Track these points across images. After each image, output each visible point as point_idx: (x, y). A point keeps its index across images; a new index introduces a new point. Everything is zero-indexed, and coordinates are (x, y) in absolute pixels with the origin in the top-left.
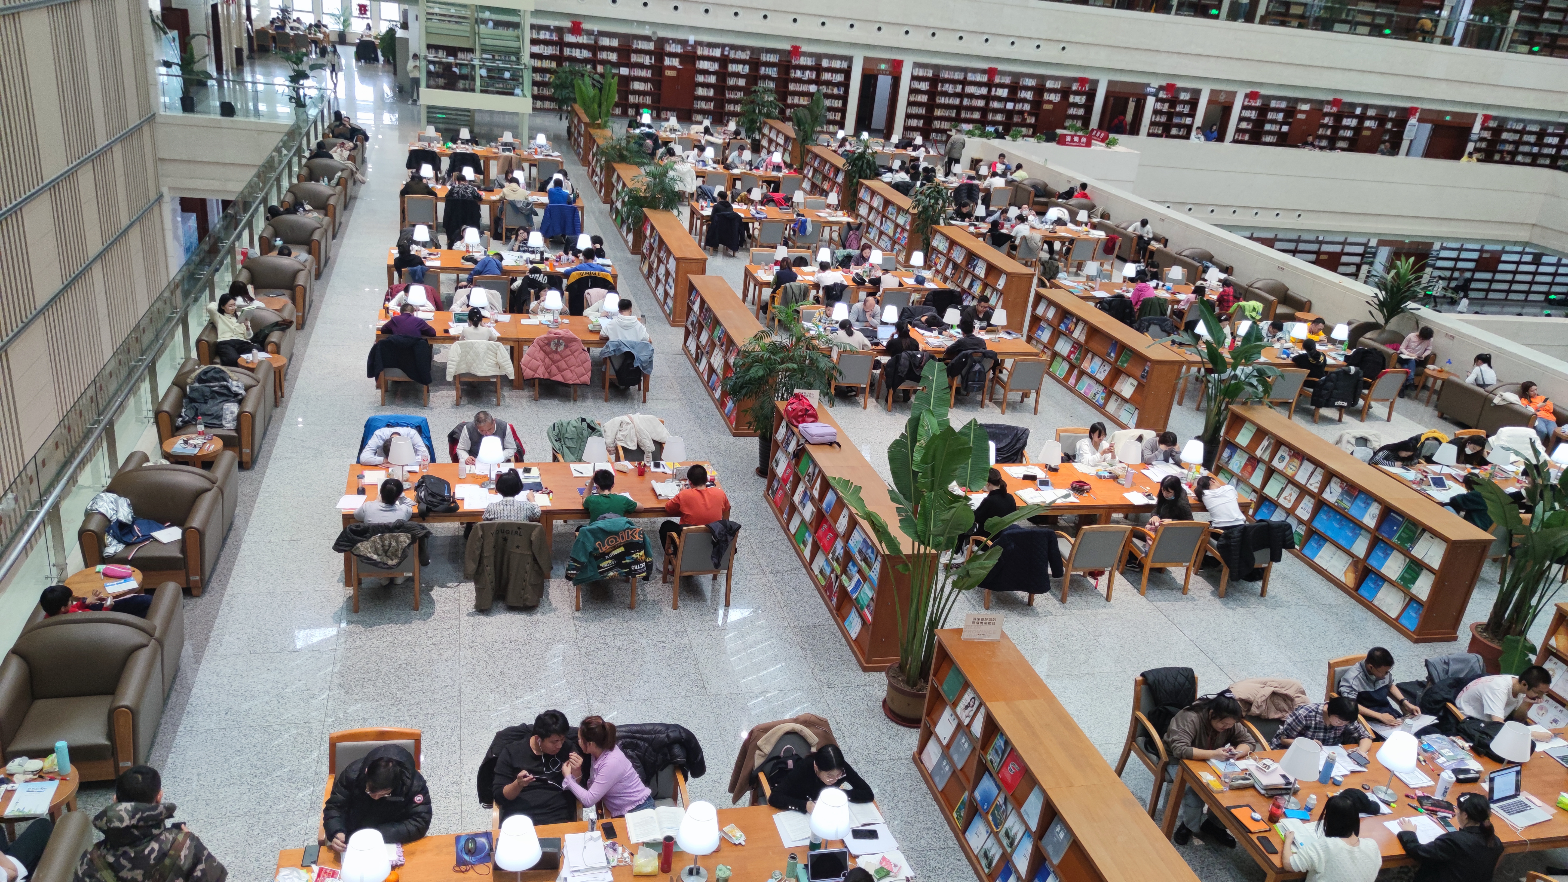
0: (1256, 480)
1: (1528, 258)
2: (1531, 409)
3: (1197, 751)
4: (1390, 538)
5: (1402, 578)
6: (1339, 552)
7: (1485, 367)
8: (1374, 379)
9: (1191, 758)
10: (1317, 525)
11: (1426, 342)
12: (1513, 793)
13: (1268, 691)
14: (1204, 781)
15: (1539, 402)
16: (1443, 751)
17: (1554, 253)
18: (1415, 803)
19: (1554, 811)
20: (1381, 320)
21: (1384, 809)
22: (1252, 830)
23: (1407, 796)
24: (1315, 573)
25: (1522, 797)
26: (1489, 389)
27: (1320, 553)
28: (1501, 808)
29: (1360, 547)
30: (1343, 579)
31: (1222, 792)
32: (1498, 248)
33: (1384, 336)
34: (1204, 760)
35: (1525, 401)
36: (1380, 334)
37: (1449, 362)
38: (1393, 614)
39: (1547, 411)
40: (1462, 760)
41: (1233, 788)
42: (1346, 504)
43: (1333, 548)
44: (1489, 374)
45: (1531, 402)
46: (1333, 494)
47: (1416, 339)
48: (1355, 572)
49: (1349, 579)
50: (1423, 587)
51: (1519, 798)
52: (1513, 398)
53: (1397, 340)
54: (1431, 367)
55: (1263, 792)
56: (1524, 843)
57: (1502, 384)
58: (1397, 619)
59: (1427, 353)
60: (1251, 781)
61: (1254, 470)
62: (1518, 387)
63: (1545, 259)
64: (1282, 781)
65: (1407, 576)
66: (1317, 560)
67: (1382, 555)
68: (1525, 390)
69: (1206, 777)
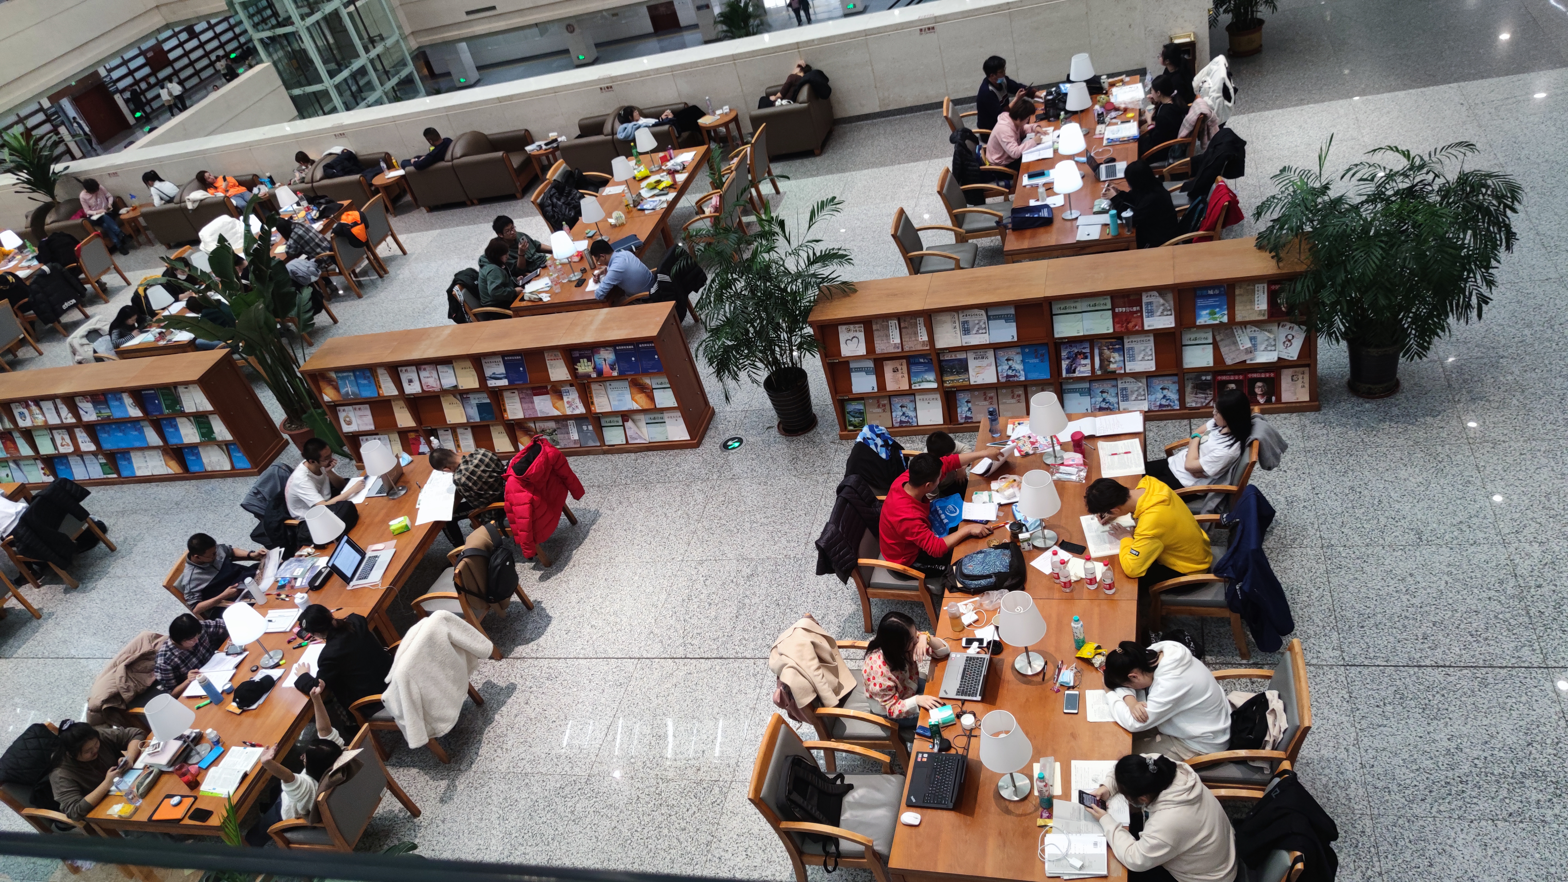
0: (25, 450)
1: (184, 36)
2: (220, 194)
3: (90, 798)
4: (162, 413)
5: (203, 435)
6: (147, 453)
7: (157, 184)
8: (77, 261)
9: (91, 807)
10: (107, 446)
11: (99, 192)
12: (359, 557)
13: (121, 669)
14: (116, 817)
15: (221, 183)
16: (295, 574)
17: (199, 19)
18: (299, 641)
19: (394, 542)
20: (48, 199)
21: (275, 674)
22: (179, 816)
23: (289, 642)
24: (148, 485)
25: (369, 554)
26: (176, 200)
27: (135, 466)
28: (359, 579)
29: (152, 437)
30: (170, 471)
31: (137, 809)
32: (152, 42)
33: (63, 210)
34: (106, 795)
35: (212, 191)
36: (57, 211)
37: (133, 197)
38: (227, 467)
39: (234, 186)
40: (313, 567)
41: (143, 796)
42: (106, 413)
43: (139, 454)
44: (168, 188)
45: (216, 188)
46: (89, 414)
47: (88, 196)
48: (173, 459)
49: (172, 468)
50: (221, 431)
51: (367, 556)
52: (199, 195)
53: (76, 208)
54: (123, 211)
55: (171, 769)
56: (388, 591)
57: (184, 188)
58: (233, 468)
59: (111, 200)
60: (155, 770)
61: (15, 443)
62: (196, 183)
63: (198, 29)
64: (179, 743)
65: (204, 431)
66: (139, 473)
67: (172, 430)
68: (203, 181)
69: (116, 810)
